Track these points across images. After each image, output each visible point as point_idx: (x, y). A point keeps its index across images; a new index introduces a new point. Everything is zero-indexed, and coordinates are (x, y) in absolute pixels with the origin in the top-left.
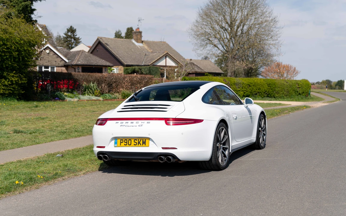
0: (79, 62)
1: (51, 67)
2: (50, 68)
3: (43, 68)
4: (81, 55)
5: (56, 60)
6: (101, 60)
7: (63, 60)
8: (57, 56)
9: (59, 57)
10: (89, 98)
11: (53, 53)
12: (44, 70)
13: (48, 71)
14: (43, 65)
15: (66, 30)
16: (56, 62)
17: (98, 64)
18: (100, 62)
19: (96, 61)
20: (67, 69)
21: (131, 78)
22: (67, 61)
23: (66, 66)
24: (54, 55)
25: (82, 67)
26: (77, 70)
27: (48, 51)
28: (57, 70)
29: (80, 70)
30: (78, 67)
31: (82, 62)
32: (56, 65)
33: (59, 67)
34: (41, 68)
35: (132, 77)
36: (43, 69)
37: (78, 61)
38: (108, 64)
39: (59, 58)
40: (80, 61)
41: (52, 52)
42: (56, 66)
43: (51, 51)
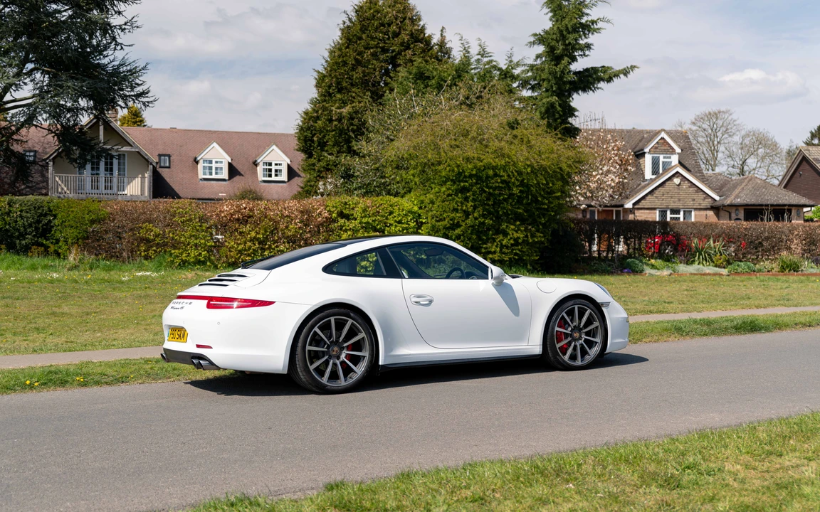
0: (739, 200)
1: (684, 211)
2: (682, 213)
3: (668, 212)
4: (746, 185)
5: (695, 196)
6: (790, 193)
7: (709, 196)
8: (696, 189)
9: (699, 190)
10: (698, 270)
11: (689, 185)
12: (671, 218)
13: (679, 218)
14: (668, 208)
15: (809, 135)
16: (694, 200)
17: (781, 202)
18: (787, 198)
19: (777, 197)
20: (717, 215)
21: (808, 229)
22: (717, 198)
23: (716, 209)
24: (690, 187)
25: (745, 209)
26: (733, 215)
27: (677, 181)
28: (695, 215)
29: (741, 215)
30: (736, 210)
31: (744, 200)
32: (695, 207)
33: (700, 209)
34: (663, 213)
35: (810, 228)
36: (669, 216)
37: (737, 196)
38: (803, 201)
39: (701, 193)
40: (740, 197)
41: (686, 182)
42: (695, 209)
43: (684, 179)
